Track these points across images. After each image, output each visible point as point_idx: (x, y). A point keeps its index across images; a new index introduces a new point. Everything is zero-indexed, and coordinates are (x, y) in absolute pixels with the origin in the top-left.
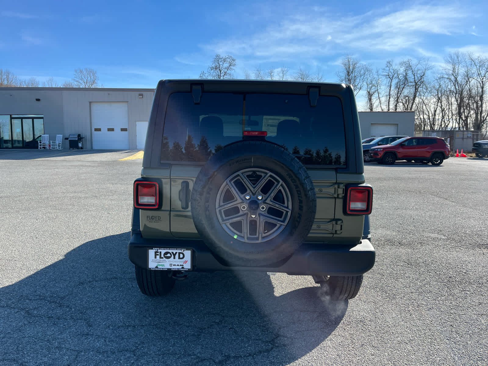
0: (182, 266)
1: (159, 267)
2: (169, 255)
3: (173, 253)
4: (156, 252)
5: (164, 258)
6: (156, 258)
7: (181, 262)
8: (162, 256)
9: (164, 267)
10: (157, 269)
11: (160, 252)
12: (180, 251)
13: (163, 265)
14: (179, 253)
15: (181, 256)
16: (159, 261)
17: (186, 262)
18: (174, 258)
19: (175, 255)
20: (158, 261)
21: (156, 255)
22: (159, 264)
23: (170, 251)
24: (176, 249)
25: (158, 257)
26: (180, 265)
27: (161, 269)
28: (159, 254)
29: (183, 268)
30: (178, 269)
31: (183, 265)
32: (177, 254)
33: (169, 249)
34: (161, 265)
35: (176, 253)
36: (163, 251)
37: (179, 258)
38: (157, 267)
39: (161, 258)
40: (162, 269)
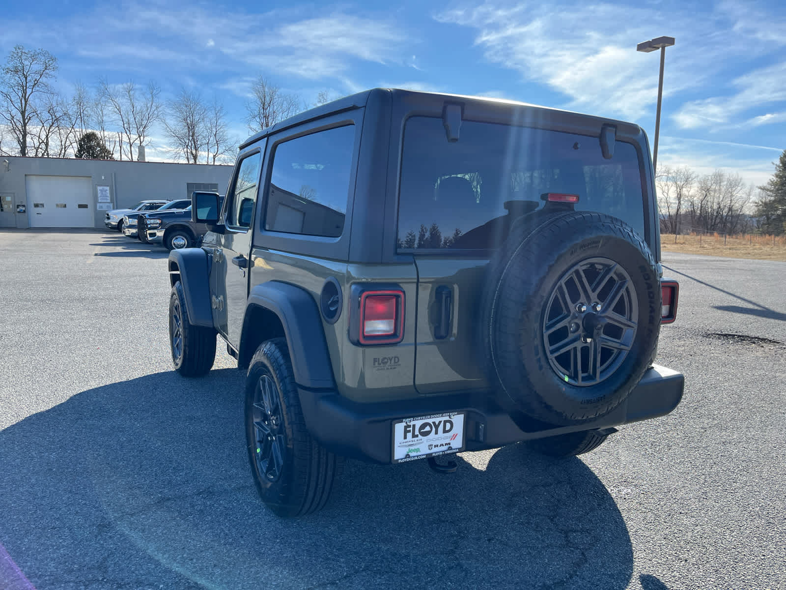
0: (449, 446)
1: (411, 454)
2: (428, 429)
3: (434, 423)
4: (406, 427)
5: (419, 435)
6: (405, 438)
7: (447, 438)
8: (417, 432)
9: (419, 454)
10: (408, 460)
11: (414, 426)
12: (447, 418)
13: (418, 450)
14: (445, 422)
15: (448, 426)
16: (411, 443)
17: (454, 436)
18: (436, 433)
19: (437, 427)
20: (409, 443)
21: (406, 432)
22: (411, 448)
23: (430, 421)
24: (441, 415)
25: (409, 435)
26: (446, 444)
27: (416, 458)
28: (411, 429)
29: (450, 448)
30: (443, 452)
31: (449, 444)
32: (442, 424)
33: (429, 417)
34: (414, 451)
35: (440, 422)
36: (418, 423)
37: (445, 431)
38: (408, 456)
39: (414, 436)
40: (418, 456)
